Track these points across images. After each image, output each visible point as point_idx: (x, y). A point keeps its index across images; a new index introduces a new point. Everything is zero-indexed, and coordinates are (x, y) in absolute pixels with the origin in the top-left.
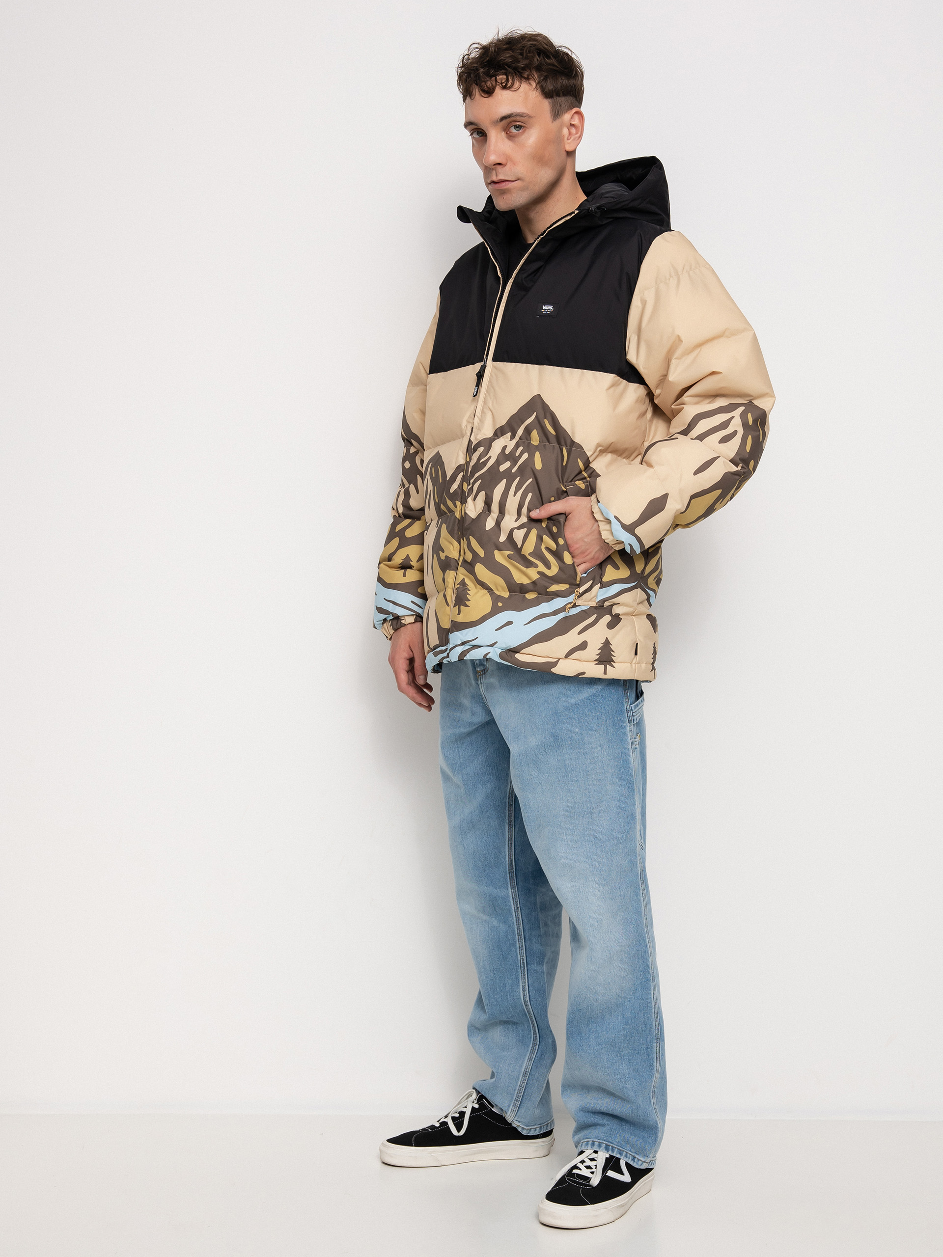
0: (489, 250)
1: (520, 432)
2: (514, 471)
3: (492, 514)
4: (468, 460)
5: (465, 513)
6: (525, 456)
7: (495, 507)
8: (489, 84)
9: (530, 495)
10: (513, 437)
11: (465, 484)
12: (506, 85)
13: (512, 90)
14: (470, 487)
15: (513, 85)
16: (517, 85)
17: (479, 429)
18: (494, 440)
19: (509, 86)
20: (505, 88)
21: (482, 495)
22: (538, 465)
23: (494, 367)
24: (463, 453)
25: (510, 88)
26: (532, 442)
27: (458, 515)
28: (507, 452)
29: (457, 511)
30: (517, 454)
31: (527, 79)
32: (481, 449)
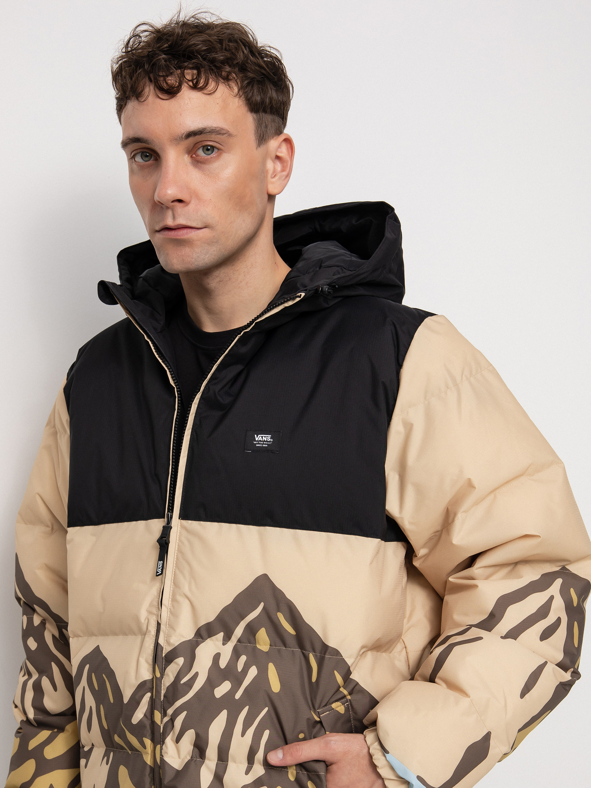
0: (151, 345)
1: (239, 631)
2: (238, 696)
3: (206, 761)
4: (158, 675)
5: (162, 760)
6: (253, 672)
7: (212, 752)
8: (172, 80)
9: (267, 733)
10: (227, 638)
11: (158, 716)
12: (197, 83)
13: (205, 92)
14: (166, 719)
15: (207, 84)
16: (212, 86)
17: (172, 627)
18: (197, 644)
19: (201, 85)
20: (195, 87)
21: (190, 736)
22: (275, 686)
23: (183, 527)
24: (147, 661)
25: (201, 89)
26: (258, 646)
27: (148, 760)
28: (223, 663)
29: (147, 753)
30: (240, 669)
31: (227, 79)
32: (180, 661)
